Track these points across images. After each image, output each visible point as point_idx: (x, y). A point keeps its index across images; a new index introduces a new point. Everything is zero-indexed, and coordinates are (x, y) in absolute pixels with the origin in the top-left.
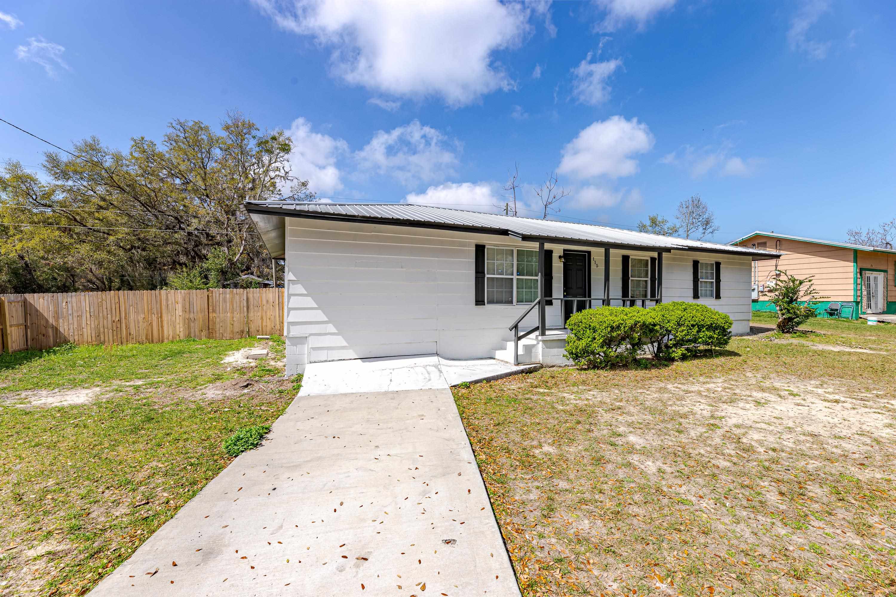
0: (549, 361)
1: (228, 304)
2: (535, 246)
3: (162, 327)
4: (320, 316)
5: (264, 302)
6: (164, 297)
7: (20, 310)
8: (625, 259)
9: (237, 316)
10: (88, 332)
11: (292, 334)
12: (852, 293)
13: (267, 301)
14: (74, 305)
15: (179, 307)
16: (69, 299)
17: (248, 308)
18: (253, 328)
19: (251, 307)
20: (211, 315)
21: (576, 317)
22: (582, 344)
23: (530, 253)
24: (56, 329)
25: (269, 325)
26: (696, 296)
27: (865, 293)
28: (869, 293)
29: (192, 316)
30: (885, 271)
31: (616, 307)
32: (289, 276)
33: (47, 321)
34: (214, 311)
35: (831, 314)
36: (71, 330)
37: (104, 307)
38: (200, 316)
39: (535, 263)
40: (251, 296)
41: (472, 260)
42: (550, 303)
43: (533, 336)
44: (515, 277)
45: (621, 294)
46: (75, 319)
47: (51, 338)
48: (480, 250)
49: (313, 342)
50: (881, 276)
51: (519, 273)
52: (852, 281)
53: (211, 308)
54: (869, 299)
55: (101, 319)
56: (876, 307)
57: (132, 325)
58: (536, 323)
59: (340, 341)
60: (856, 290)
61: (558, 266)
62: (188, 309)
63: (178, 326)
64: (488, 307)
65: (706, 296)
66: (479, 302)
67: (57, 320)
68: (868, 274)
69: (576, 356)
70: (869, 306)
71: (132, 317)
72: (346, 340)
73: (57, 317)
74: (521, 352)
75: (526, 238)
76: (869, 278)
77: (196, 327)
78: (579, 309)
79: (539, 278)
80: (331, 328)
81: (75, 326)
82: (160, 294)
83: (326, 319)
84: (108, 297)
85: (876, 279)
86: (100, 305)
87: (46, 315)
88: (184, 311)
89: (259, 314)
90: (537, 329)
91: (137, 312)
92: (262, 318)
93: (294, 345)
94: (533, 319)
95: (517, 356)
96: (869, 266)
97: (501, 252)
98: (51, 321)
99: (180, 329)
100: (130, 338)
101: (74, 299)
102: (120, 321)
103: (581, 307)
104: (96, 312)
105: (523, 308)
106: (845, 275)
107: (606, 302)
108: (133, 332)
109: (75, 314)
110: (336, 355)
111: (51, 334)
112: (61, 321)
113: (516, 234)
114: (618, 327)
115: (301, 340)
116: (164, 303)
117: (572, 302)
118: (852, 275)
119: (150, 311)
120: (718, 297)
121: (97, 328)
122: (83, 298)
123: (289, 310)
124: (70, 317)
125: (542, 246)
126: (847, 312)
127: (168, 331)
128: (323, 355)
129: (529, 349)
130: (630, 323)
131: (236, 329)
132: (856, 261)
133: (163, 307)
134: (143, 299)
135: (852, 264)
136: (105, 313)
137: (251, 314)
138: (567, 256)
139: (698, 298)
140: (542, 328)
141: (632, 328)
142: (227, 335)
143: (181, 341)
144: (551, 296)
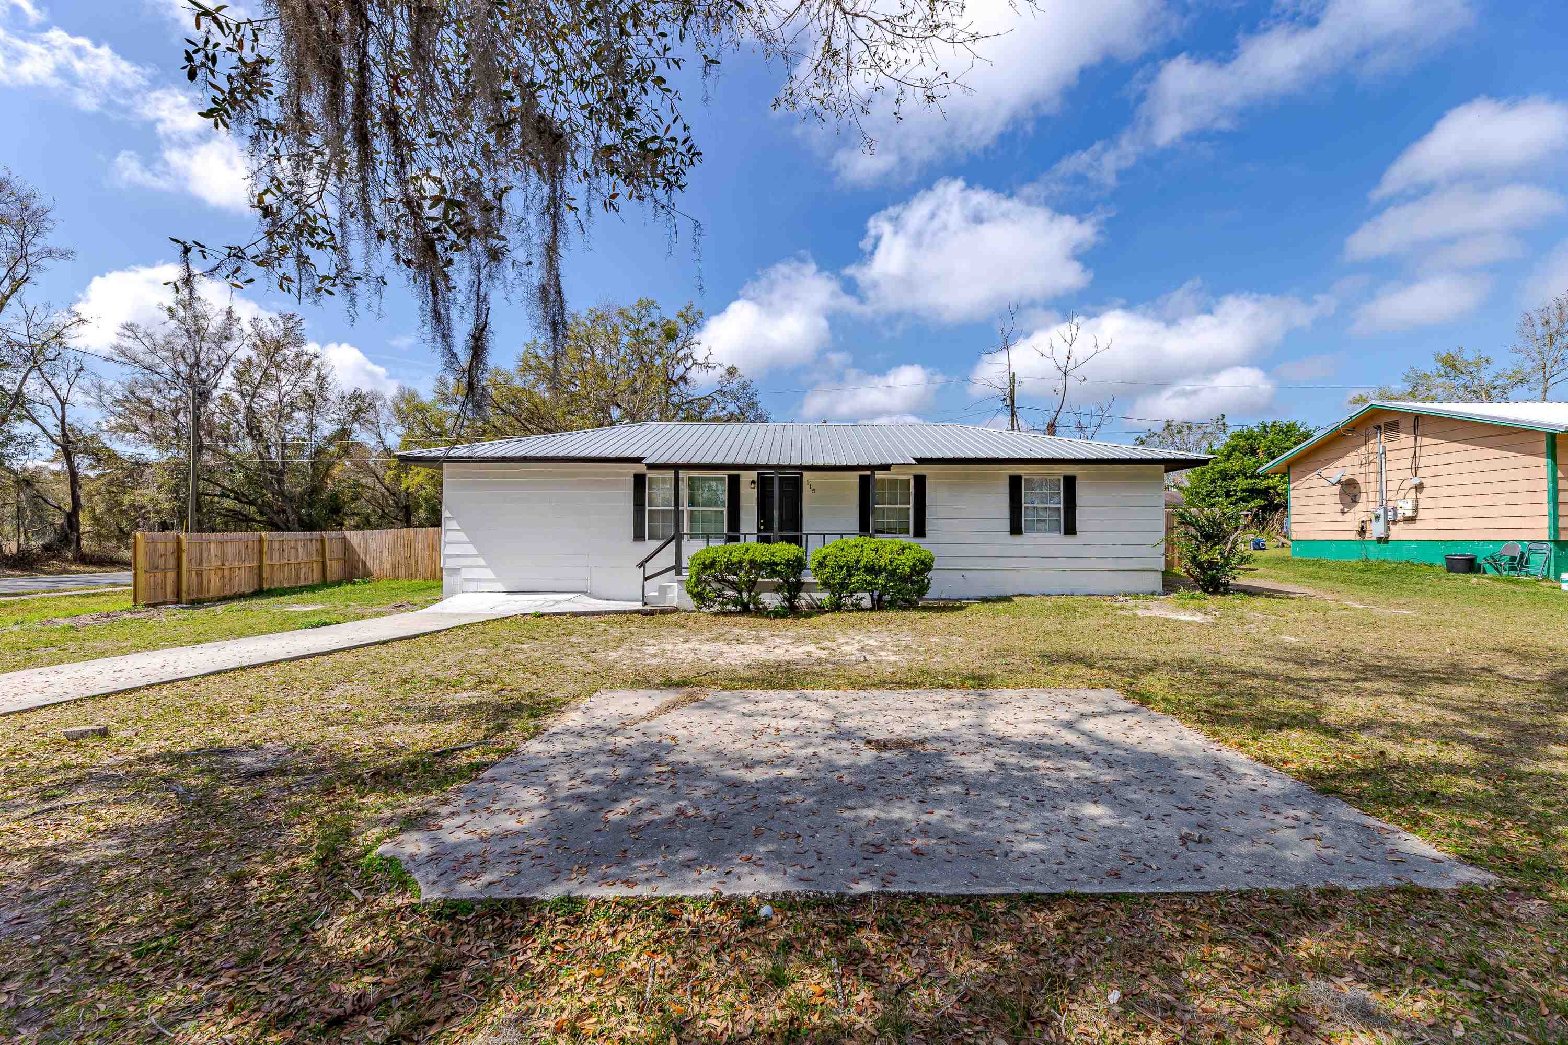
4: (471, 549)
7: (340, 546)
8: (864, 481)
10: (387, 567)
11: (447, 566)
12: (1546, 522)
14: (378, 541)
16: (374, 536)
24: (365, 563)
26: (1015, 530)
32: (446, 514)
33: (359, 556)
35: (1506, 567)
36: (375, 565)
37: (399, 544)
41: (630, 491)
42: (736, 539)
44: (686, 509)
45: (857, 528)
47: (361, 572)
48: (640, 479)
49: (466, 574)
51: (693, 504)
55: (397, 556)
57: (420, 562)
59: (489, 574)
61: (749, 496)
64: (649, 543)
65: (1040, 530)
66: (638, 536)
67: (365, 555)
71: (420, 553)
72: (495, 573)
73: (365, 552)
74: (651, 592)
79: (720, 509)
80: (482, 562)
81: (378, 561)
83: (476, 553)
84: (402, 534)
86: (396, 542)
87: (358, 550)
90: (672, 568)
91: (424, 549)
93: (450, 575)
95: (643, 596)
97: (665, 480)
98: (362, 556)
101: (377, 536)
102: (410, 557)
104: (393, 548)
109: (378, 550)
110: (484, 586)
111: (361, 567)
112: (368, 556)
115: (455, 571)
118: (1545, 485)
119: (434, 548)
120: (1070, 529)
121: (394, 564)
123: (446, 543)
124: (375, 553)
126: (1537, 564)
128: (472, 586)
129: (659, 590)
132: (1549, 454)
134: (428, 536)
135: (1544, 461)
136: (399, 549)
138: (763, 481)
139: (1021, 533)
140: (678, 567)
144: (738, 530)
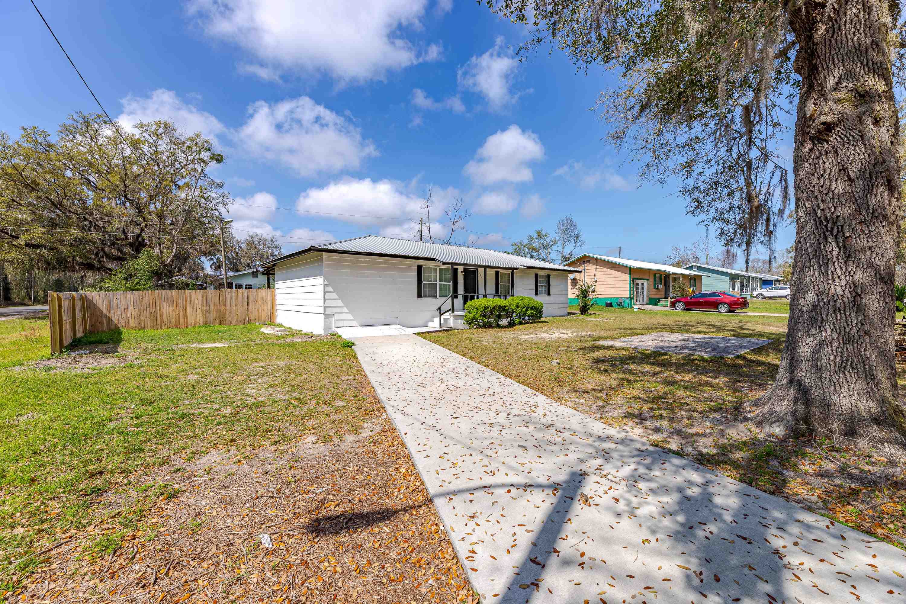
0: (457, 326)
1: (234, 300)
2: (449, 267)
3: (187, 316)
4: (340, 303)
5: (260, 299)
6: (188, 295)
8: (497, 273)
9: (240, 309)
10: (132, 321)
11: (327, 312)
12: (628, 292)
13: (262, 298)
14: (122, 300)
15: (199, 303)
16: (118, 297)
17: (248, 303)
18: (252, 317)
19: (250, 302)
20: (222, 308)
21: (469, 303)
22: (471, 316)
23: (446, 270)
24: (109, 318)
25: (263, 315)
26: (536, 294)
27: (635, 292)
28: (638, 293)
29: (208, 308)
30: (648, 280)
31: (490, 298)
33: (102, 312)
34: (224, 305)
35: (619, 305)
36: (120, 319)
37: (144, 302)
38: (214, 308)
39: (449, 275)
40: (250, 294)
41: (415, 274)
42: (456, 297)
43: (448, 314)
44: (438, 283)
45: (494, 292)
46: (123, 311)
47: (105, 325)
48: (420, 268)
49: (337, 317)
50: (645, 283)
51: (440, 281)
52: (628, 286)
53: (222, 303)
54: (638, 296)
55: (142, 311)
56: (643, 301)
57: (165, 316)
58: (450, 307)
59: (350, 316)
60: (630, 291)
61: (461, 277)
62: (206, 303)
63: (198, 316)
64: (424, 299)
65: (542, 294)
66: (420, 296)
67: (110, 312)
68: (637, 281)
69: (469, 323)
70: (638, 300)
71: (165, 309)
72: (353, 316)
73: (109, 309)
74: (442, 322)
75: (444, 263)
76: (638, 284)
77: (211, 317)
78: (471, 300)
79: (451, 283)
80: (345, 310)
81: (123, 316)
82: (185, 293)
83: (342, 305)
84: (147, 295)
85: (643, 284)
86: (141, 301)
87: (101, 308)
88: (203, 304)
89: (256, 307)
90: (450, 310)
91: (169, 306)
92: (258, 310)
93: (327, 318)
94: (448, 305)
95: (440, 324)
96: (638, 277)
97: (430, 269)
98: (105, 312)
99: (200, 318)
100: (163, 324)
101: (122, 296)
102: (156, 312)
103: (472, 298)
104: (138, 306)
105: (443, 300)
106: (625, 282)
107: (485, 296)
108: (165, 320)
109: (123, 308)
110: (347, 324)
111: (105, 321)
112: (112, 312)
113: (439, 261)
114: (488, 308)
115: (332, 315)
116: (188, 299)
117: (467, 296)
118: (628, 282)
119: (178, 305)
120: (549, 295)
121: (139, 317)
122: (128, 295)
124: (119, 310)
125: (452, 267)
126: (626, 304)
127: (191, 320)
128: (341, 324)
129: (446, 320)
130: (493, 305)
131: (241, 318)
132: (630, 274)
133: (188, 303)
134: (172, 297)
135: (628, 276)
136: (145, 306)
137: (250, 308)
138: (465, 271)
139: (538, 295)
140: (453, 310)
141: (494, 308)
142: (234, 322)
143: (200, 327)
144: (457, 293)
